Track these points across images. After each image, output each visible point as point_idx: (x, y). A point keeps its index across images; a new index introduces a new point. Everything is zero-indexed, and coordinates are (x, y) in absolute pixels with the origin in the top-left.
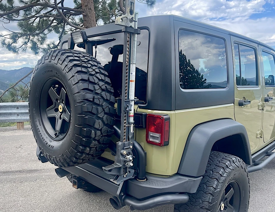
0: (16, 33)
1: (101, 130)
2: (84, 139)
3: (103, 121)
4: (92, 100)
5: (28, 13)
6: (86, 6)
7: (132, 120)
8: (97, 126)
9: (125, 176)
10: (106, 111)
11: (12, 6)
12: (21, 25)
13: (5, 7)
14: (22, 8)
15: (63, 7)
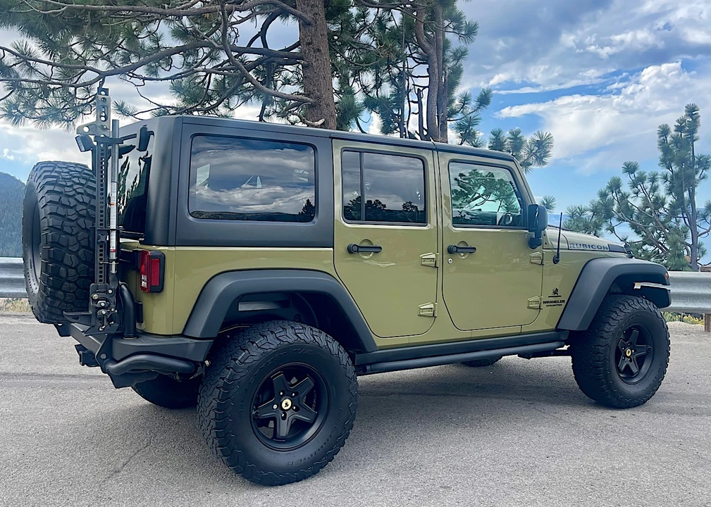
0: (164, 107)
1: (75, 268)
2: (51, 278)
3: (78, 257)
4: (60, 227)
5: (190, 59)
6: (309, 44)
7: (113, 256)
8: (67, 261)
9: (101, 330)
10: (82, 244)
11: (158, 44)
12: (177, 89)
13: (141, 47)
14: (177, 50)
15: (266, 49)
